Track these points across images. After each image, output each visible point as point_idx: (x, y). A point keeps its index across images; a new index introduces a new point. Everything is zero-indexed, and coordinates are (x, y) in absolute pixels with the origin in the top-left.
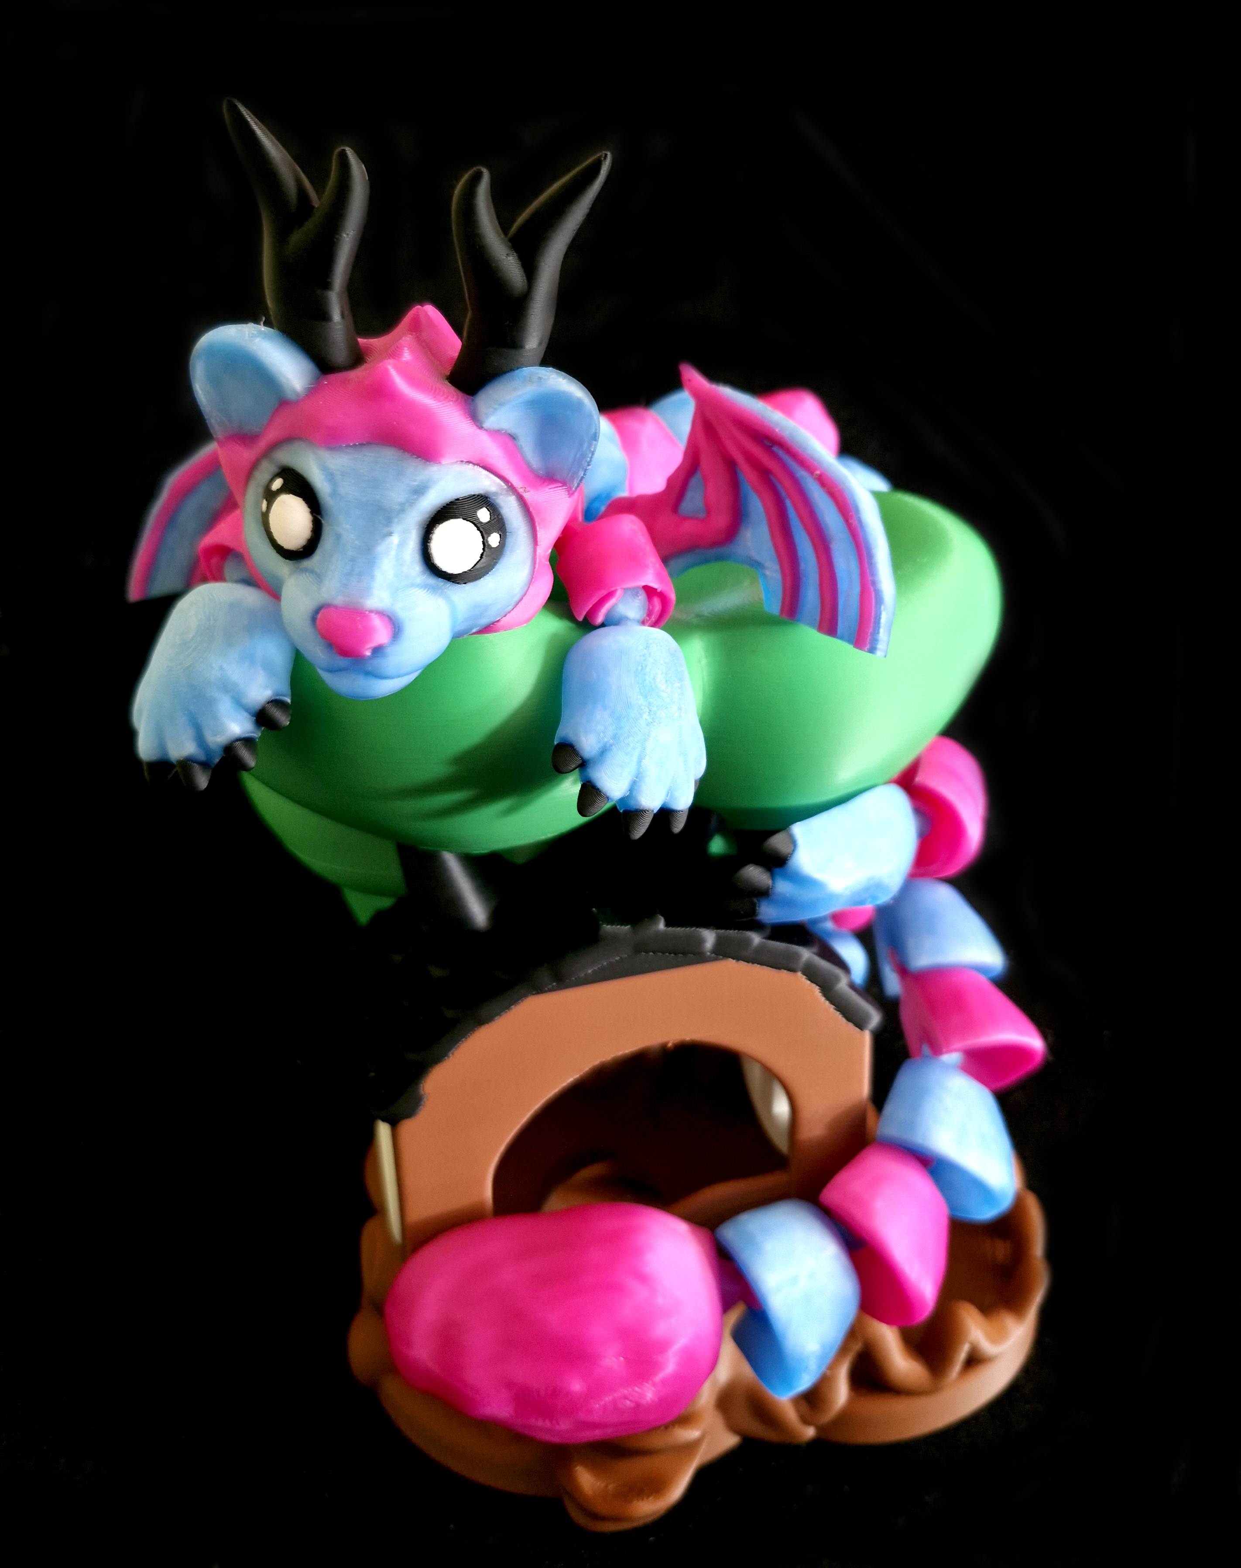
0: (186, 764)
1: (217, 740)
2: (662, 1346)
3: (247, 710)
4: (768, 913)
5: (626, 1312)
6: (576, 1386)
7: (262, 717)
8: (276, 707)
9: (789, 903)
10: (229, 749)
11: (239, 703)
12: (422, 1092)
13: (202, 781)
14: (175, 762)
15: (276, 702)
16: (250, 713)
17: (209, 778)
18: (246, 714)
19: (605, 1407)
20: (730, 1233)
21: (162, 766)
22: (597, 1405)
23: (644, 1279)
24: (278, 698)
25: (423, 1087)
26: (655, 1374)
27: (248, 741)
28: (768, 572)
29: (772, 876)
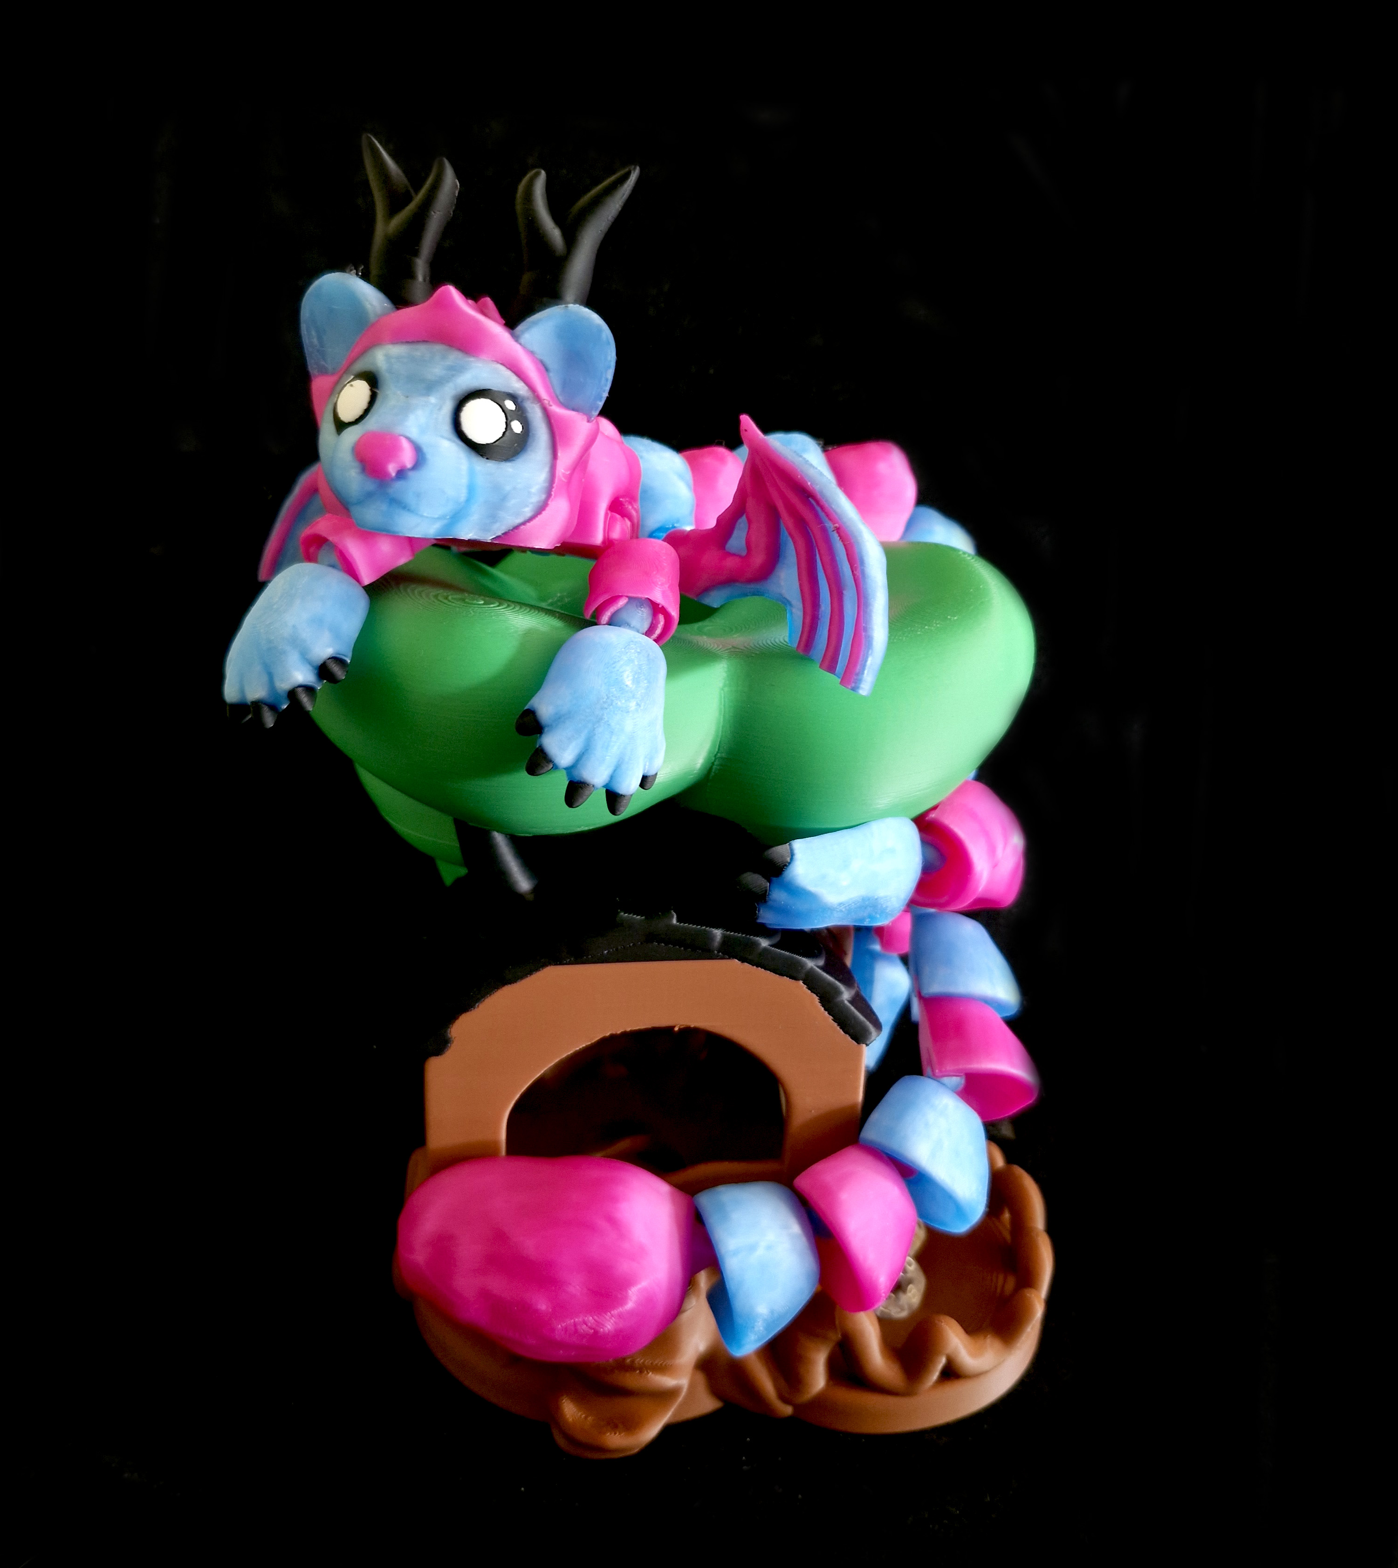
0: (257, 706)
1: (284, 686)
2: (625, 1283)
3: (310, 662)
4: (767, 917)
5: (594, 1249)
6: (543, 1305)
7: (323, 671)
8: (336, 663)
9: (784, 911)
10: (292, 694)
11: (304, 656)
12: (449, 1036)
13: (269, 721)
14: (249, 704)
15: (337, 660)
16: (313, 666)
17: (276, 718)
18: (309, 667)
19: (566, 1329)
20: (705, 1200)
21: (241, 708)
22: (560, 1326)
23: (613, 1222)
24: (338, 656)
25: (450, 1031)
26: (614, 1308)
27: (309, 690)
28: (794, 610)
29: (770, 881)
